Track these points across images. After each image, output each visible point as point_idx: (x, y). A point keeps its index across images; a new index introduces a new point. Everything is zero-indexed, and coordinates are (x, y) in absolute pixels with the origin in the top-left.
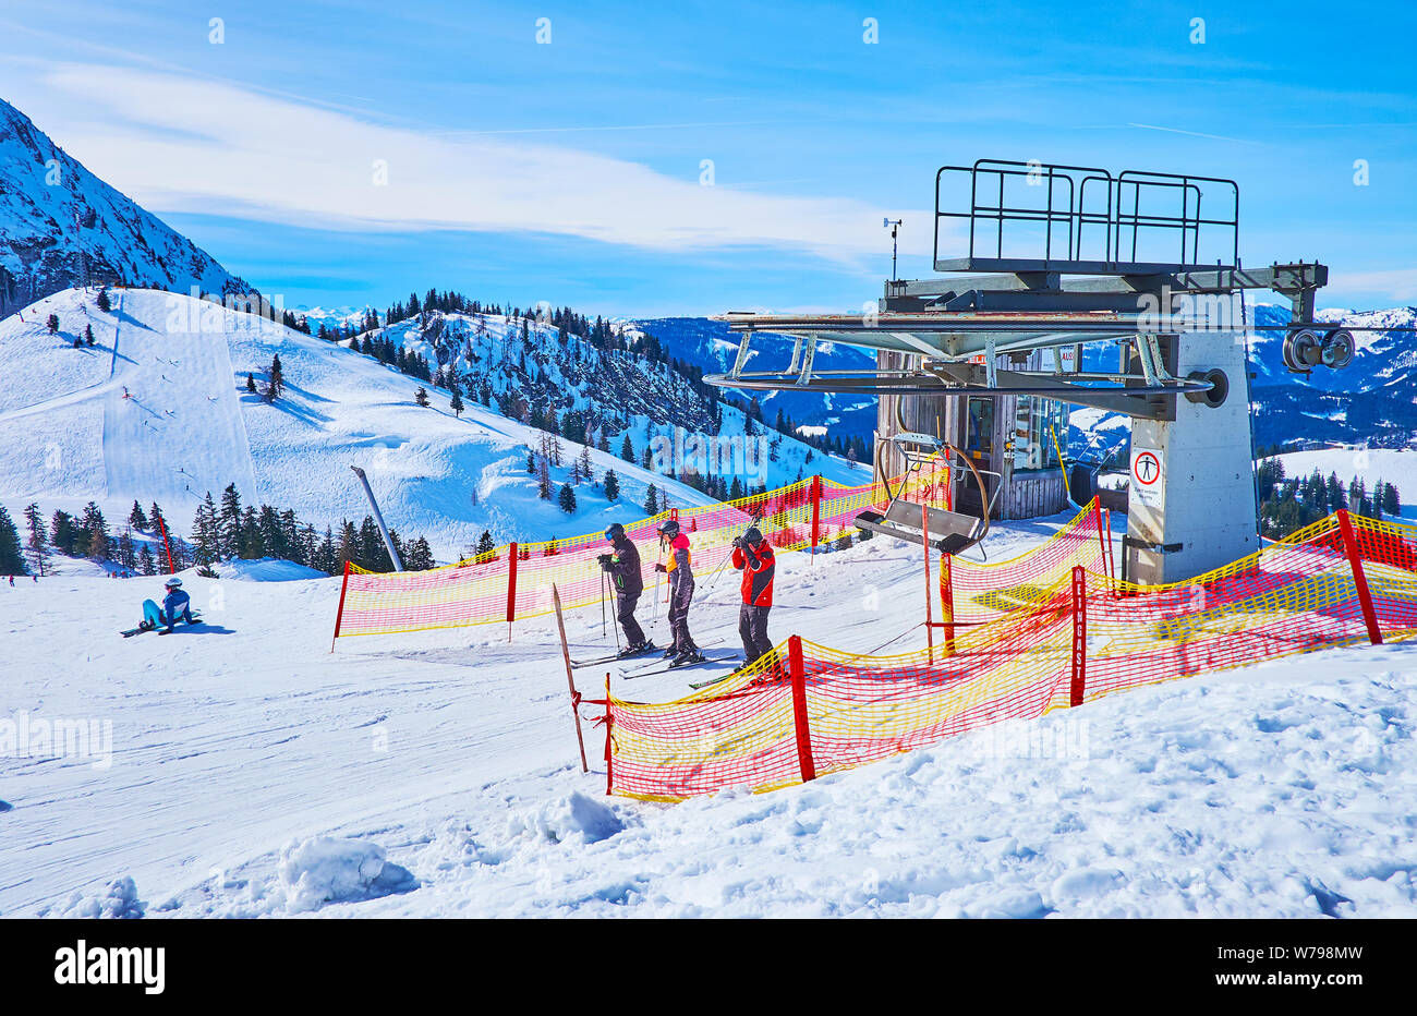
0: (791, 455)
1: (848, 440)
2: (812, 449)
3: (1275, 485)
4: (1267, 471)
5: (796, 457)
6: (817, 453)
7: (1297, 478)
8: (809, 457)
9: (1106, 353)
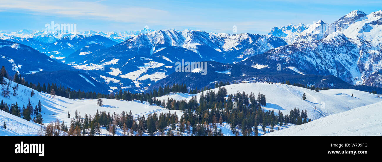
0: (23, 93)
1: (49, 86)
2: (34, 90)
3: (225, 98)
4: (221, 92)
5: (26, 94)
6: (35, 91)
7: (232, 94)
8: (32, 94)
9: (140, 49)
